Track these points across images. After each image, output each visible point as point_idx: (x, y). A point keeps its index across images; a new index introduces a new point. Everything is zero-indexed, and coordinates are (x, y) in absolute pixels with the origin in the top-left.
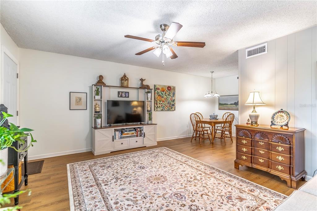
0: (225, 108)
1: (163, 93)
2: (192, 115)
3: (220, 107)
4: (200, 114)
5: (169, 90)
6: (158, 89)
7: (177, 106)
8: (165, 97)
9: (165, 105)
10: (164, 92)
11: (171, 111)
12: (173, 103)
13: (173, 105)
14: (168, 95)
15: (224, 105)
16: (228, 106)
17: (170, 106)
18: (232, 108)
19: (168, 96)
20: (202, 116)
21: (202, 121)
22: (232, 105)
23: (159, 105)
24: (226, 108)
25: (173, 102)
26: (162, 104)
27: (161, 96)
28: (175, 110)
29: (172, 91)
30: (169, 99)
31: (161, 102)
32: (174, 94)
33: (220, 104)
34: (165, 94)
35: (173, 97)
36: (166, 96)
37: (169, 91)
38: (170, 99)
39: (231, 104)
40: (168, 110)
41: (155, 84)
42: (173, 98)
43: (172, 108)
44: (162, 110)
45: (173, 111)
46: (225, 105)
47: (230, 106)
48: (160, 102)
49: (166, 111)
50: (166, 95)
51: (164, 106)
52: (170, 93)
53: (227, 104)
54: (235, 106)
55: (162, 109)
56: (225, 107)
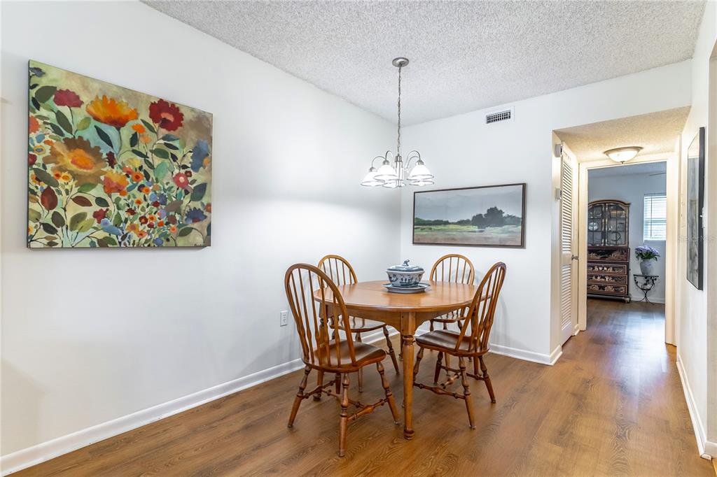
0: (436, 239)
1: (110, 131)
2: (295, 272)
3: (418, 232)
4: (344, 262)
5: (165, 124)
6: (69, 99)
7: (219, 219)
8: (127, 159)
9: (132, 212)
10: (127, 132)
11: (176, 247)
12: (197, 205)
13: (196, 216)
14: (160, 153)
15: (433, 227)
16: (452, 230)
17: (172, 220)
18: (467, 239)
19: (157, 161)
20: (351, 270)
21: (350, 307)
22: (465, 228)
23: (73, 210)
24: (440, 236)
25: (193, 199)
26: (100, 201)
27: (95, 152)
28: (207, 243)
29: (192, 137)
30: (167, 180)
31: (98, 191)
32: (202, 156)
33: (418, 223)
34: (134, 140)
35: (196, 168)
36: (145, 156)
37: (163, 132)
38: (176, 179)
39: (461, 223)
40: (157, 245)
41: (40, 59)
42: (198, 177)
43: (185, 232)
44: (104, 244)
45: (197, 247)
46: (440, 227)
47: (456, 230)
48: (85, 184)
49: (137, 246)
50: (140, 147)
51: (124, 215)
52: (176, 144)
53: (447, 223)
54: (475, 228)
55: (101, 235)
56: (437, 233)
